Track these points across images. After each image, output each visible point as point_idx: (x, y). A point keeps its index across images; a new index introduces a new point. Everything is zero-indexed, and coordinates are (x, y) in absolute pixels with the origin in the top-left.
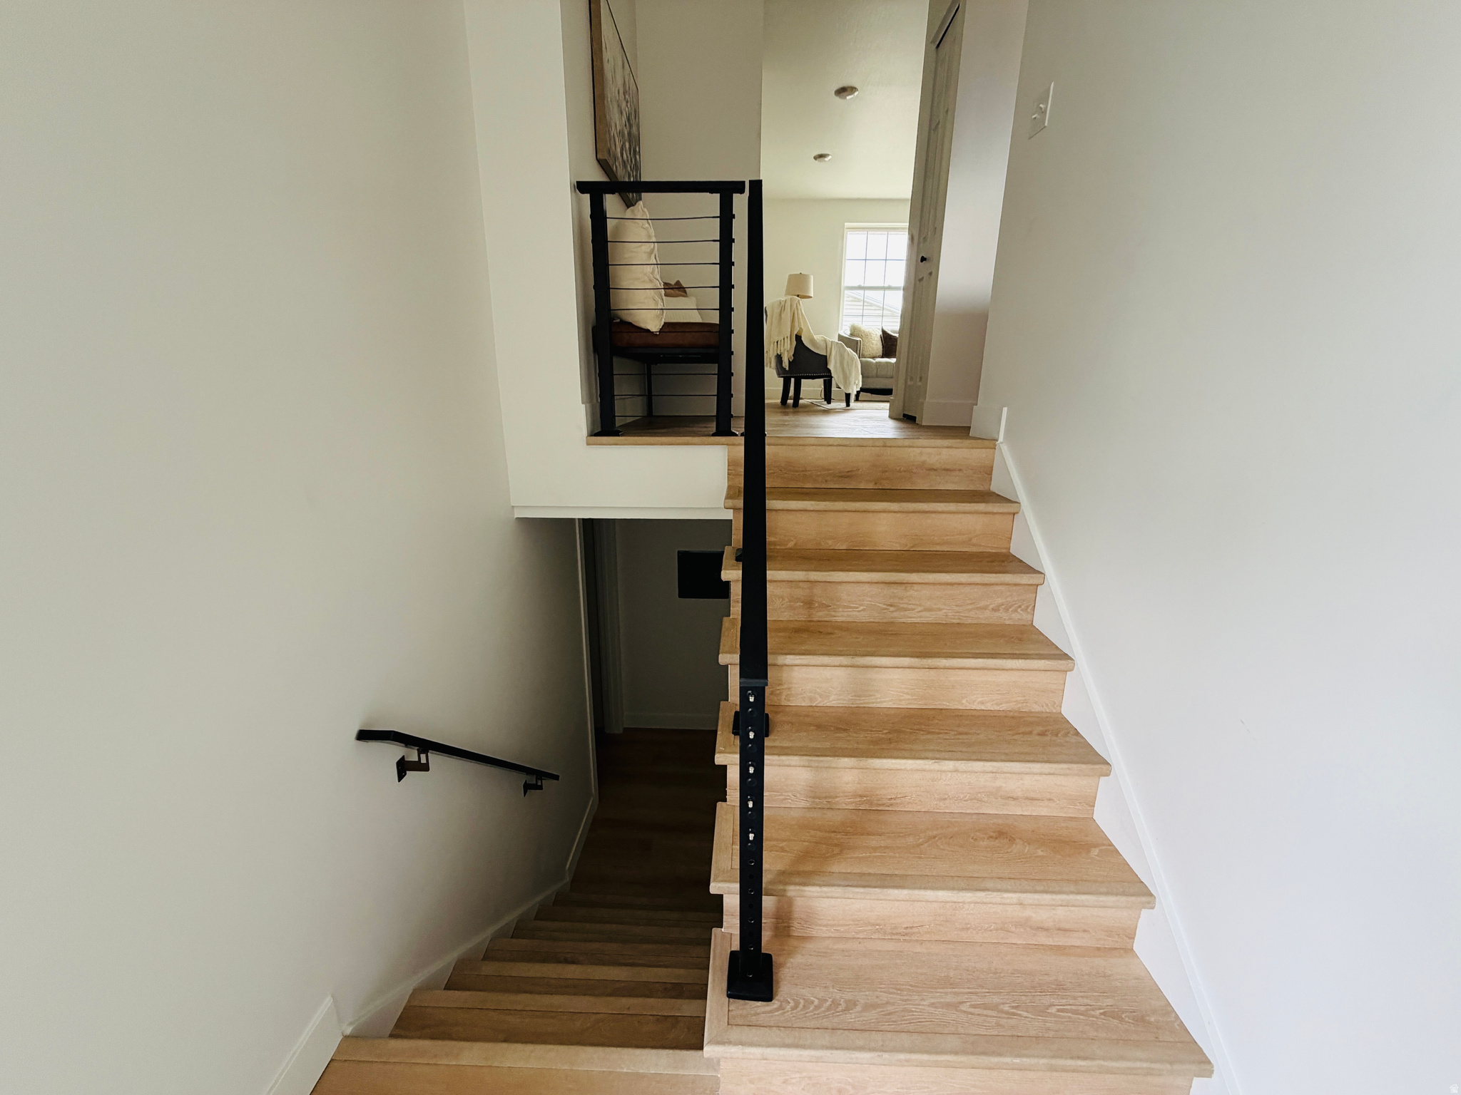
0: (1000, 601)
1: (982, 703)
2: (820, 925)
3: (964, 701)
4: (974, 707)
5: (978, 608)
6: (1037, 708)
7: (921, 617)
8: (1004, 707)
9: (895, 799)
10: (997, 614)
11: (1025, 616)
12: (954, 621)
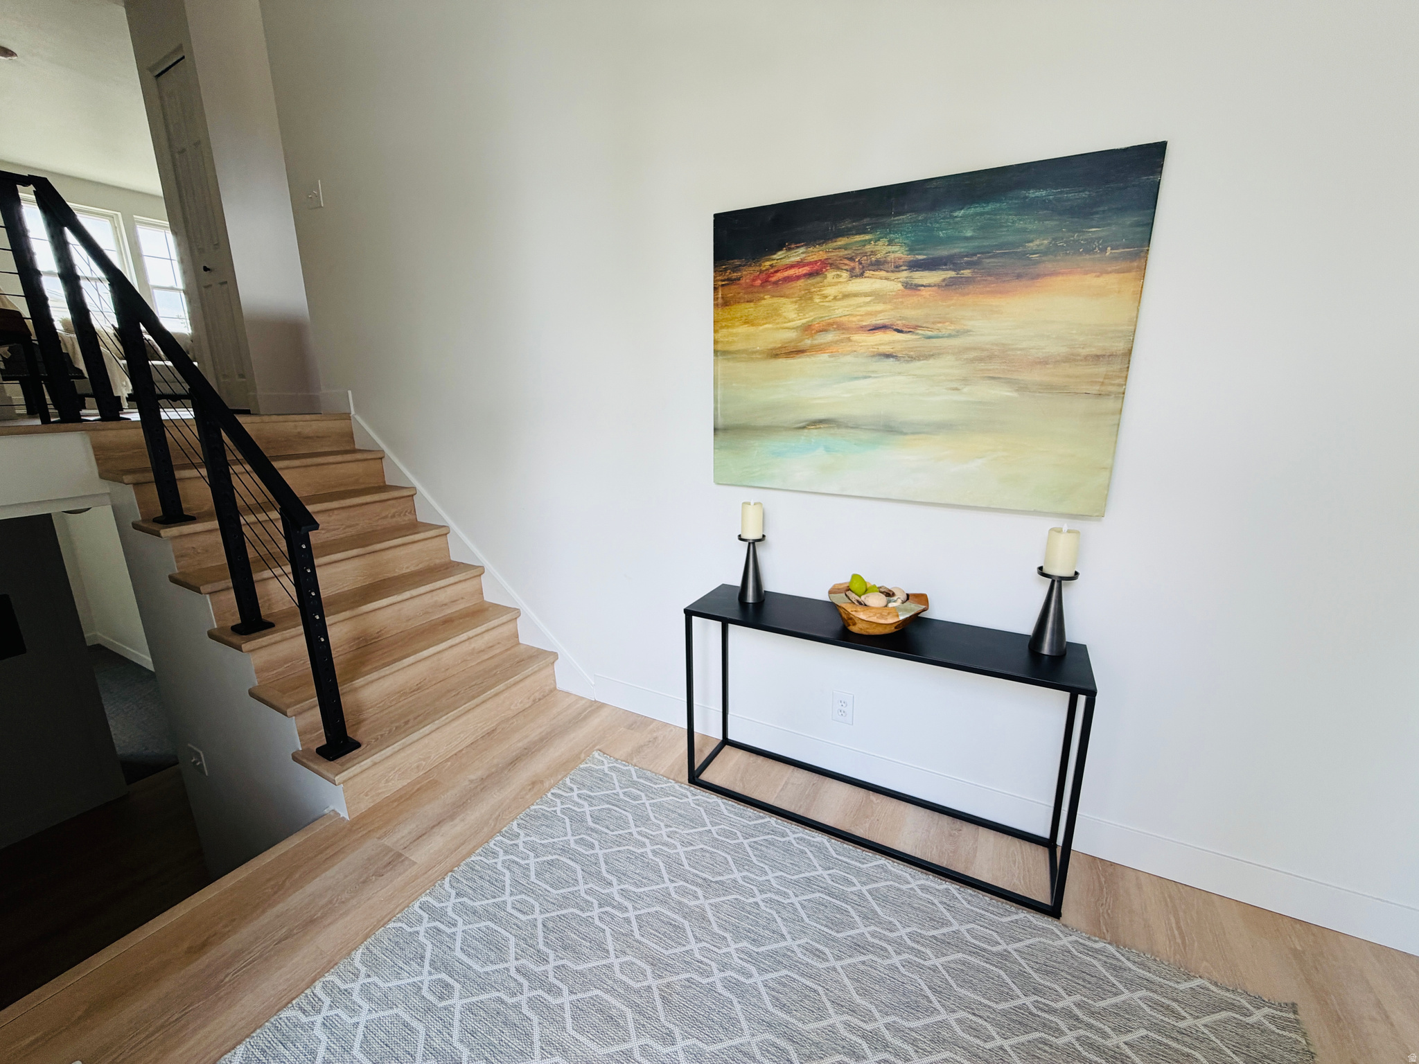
0: (393, 511)
1: (407, 568)
2: (368, 709)
3: (397, 570)
4: (403, 572)
5: (381, 518)
6: (438, 561)
7: (345, 533)
8: (421, 566)
9: (380, 631)
10: (394, 519)
11: (411, 517)
12: (369, 530)
